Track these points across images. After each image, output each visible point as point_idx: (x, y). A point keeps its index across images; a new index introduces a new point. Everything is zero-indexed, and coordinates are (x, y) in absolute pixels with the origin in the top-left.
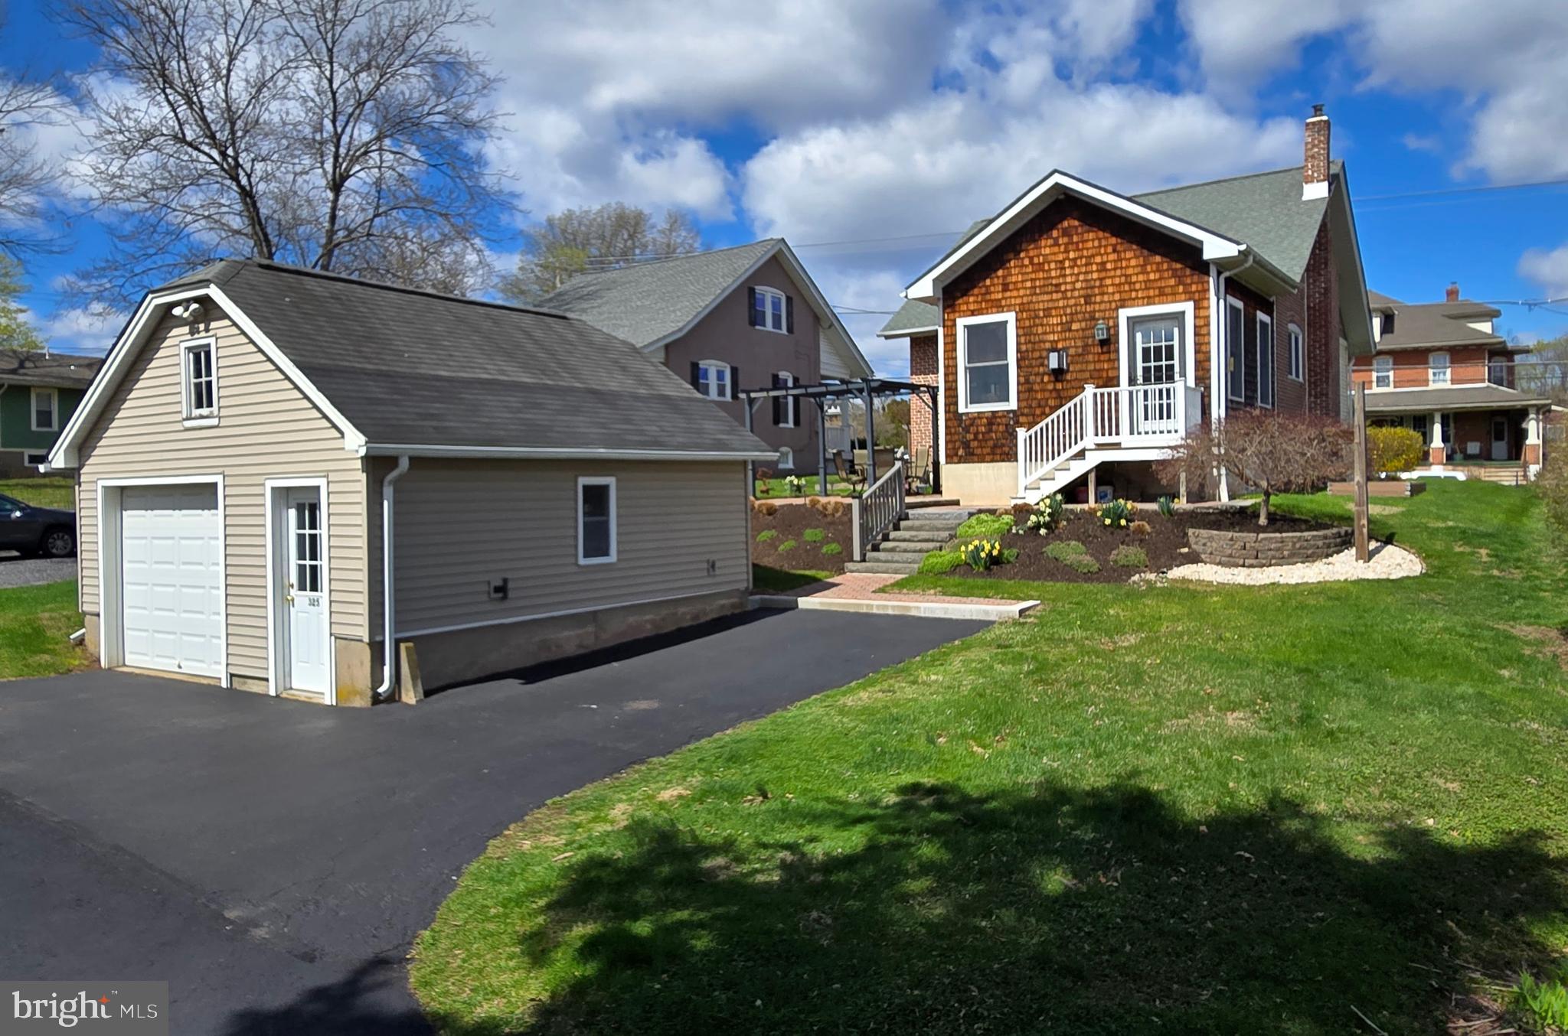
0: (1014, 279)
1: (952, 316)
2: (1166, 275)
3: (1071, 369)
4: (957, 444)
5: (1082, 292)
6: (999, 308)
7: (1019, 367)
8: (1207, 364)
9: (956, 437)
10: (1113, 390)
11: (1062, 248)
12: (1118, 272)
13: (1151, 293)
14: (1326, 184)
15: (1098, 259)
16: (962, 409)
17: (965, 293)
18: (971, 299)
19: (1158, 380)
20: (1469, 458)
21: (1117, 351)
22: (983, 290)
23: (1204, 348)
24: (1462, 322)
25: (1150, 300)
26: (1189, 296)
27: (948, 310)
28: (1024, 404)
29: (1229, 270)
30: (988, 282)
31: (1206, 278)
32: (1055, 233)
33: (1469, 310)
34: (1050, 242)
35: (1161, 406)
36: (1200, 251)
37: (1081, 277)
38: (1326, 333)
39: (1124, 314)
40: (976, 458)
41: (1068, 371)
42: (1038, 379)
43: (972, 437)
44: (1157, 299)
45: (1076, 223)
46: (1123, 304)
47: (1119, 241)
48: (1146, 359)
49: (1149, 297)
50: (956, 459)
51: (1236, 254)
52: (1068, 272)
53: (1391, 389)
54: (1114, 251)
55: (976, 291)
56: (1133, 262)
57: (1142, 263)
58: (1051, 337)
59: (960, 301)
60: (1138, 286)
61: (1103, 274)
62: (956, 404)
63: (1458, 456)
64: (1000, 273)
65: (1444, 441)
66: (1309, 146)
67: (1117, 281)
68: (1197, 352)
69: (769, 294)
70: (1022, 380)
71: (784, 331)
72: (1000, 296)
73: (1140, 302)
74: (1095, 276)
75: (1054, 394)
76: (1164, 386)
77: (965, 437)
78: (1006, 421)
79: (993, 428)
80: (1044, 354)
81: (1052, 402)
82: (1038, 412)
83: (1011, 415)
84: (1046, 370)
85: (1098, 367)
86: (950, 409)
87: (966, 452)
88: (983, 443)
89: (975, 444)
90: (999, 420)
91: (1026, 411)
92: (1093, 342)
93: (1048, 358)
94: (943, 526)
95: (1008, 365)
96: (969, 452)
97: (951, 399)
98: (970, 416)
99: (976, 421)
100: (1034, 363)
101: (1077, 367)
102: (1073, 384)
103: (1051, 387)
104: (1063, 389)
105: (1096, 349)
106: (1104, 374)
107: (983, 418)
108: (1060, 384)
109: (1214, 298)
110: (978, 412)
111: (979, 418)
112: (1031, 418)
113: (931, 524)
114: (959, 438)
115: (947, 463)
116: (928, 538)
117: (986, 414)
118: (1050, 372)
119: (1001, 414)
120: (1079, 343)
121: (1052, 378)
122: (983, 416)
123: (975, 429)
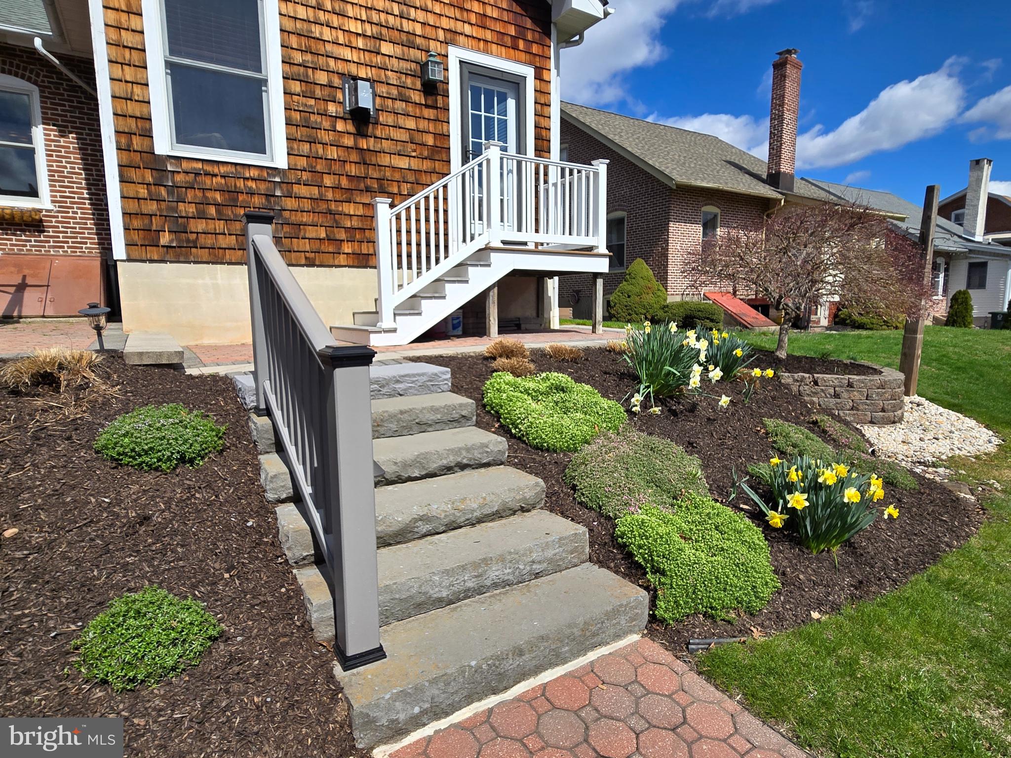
3: (381, 119)
4: (156, 222)
7: (288, 90)
9: (152, 207)
13: (488, 35)
16: (163, 150)
21: (446, 109)
25: (485, 46)
26: (530, 58)
31: (547, 39)
39: (455, 55)
40: (203, 253)
41: (377, 120)
42: (326, 124)
43: (191, 209)
44: (494, 47)
46: (453, 37)
48: (475, 132)
49: (486, 41)
50: (153, 253)
51: (602, 15)
58: (347, 54)
60: (473, 18)
62: (148, 134)
68: (537, 137)
70: (296, 116)
73: (475, 43)
75: (354, 157)
77: (176, 209)
78: (267, 189)
79: (241, 198)
80: (337, 81)
81: (353, 170)
82: (328, 181)
83: (277, 179)
84: (340, 110)
85: (421, 127)
86: (130, 144)
87: (179, 240)
88: (220, 226)
89: (200, 226)
90: (252, 184)
91: (305, 176)
92: (413, 83)
93: (342, 89)
94: (439, 416)
95: (265, 82)
96: (188, 241)
97: (132, 122)
98: (185, 165)
99: (199, 179)
100: (318, 92)
101: (390, 119)
102: (386, 144)
103: (349, 141)
104: (369, 150)
105: (417, 97)
106: (430, 140)
107: (216, 175)
108: (364, 141)
109: (553, 71)
110: (203, 161)
111: (207, 174)
112: (315, 191)
113: (402, 412)
114: (160, 210)
115: (129, 260)
116: (451, 458)
117: (223, 169)
118: (347, 116)
119: (254, 173)
120: (393, 78)
121: (351, 128)
122: (216, 171)
123: (199, 194)
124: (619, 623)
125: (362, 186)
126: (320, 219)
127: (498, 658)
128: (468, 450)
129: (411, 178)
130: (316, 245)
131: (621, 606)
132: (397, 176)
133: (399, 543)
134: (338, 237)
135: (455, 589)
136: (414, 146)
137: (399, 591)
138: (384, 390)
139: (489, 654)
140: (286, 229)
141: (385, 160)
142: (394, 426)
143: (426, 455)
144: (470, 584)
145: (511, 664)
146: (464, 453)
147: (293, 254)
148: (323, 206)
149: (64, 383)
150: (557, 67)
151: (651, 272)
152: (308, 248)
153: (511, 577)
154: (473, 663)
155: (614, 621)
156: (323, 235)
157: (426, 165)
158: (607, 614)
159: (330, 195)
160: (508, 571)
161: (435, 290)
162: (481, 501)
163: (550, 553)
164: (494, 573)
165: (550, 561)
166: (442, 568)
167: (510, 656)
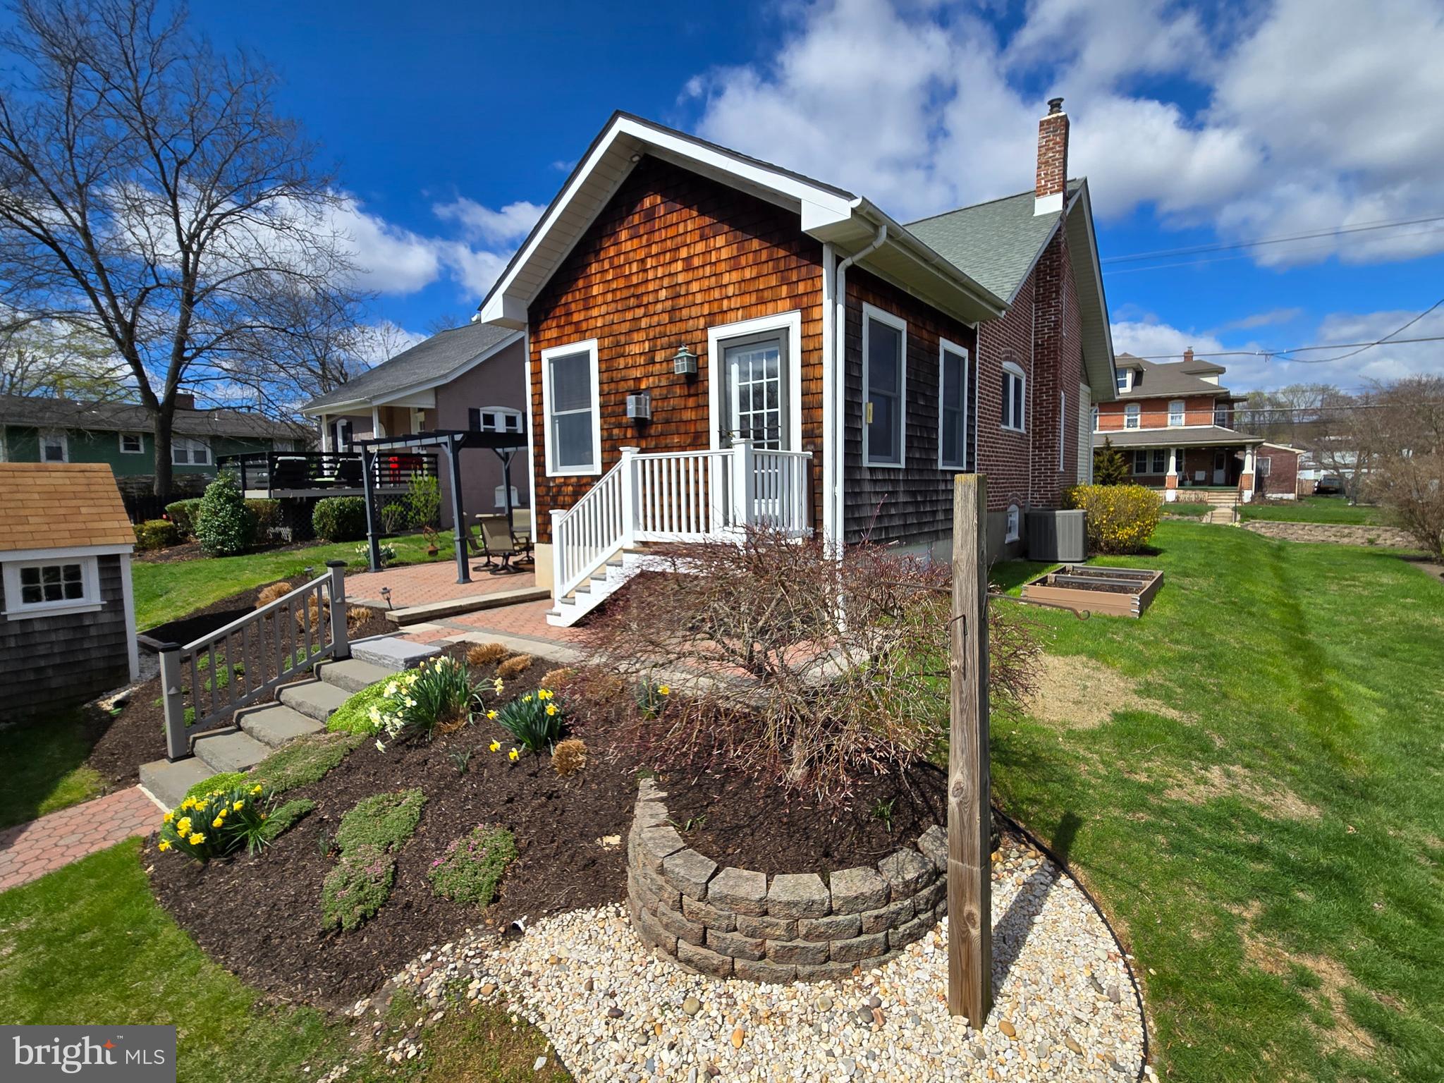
0: (595, 290)
1: (537, 347)
2: (765, 269)
3: (655, 419)
4: (546, 519)
5: (666, 305)
6: (582, 334)
7: (602, 416)
8: (818, 412)
9: (545, 509)
10: (700, 453)
11: (644, 240)
12: (708, 270)
13: (747, 300)
14: (1059, 197)
15: (684, 253)
16: (549, 473)
17: (548, 315)
18: (553, 323)
19: (759, 437)
20: (1196, 484)
21: (707, 392)
22: (565, 309)
23: (814, 386)
24: (1196, 377)
25: (746, 312)
26: (795, 302)
27: (534, 338)
29: (852, 254)
30: (570, 297)
31: (818, 269)
32: (635, 219)
33: (1202, 368)
34: (630, 232)
36: (797, 219)
37: (666, 282)
38: (1055, 375)
39: (715, 334)
41: (652, 423)
42: (622, 434)
44: (755, 309)
45: (659, 199)
46: (714, 319)
47: (710, 220)
48: (744, 405)
49: (745, 307)
50: (545, 538)
51: (848, 215)
52: (650, 275)
53: (1138, 429)
54: (703, 237)
55: (558, 310)
56: (724, 254)
57: (735, 254)
58: (633, 373)
59: (544, 326)
60: (730, 291)
61: (690, 275)
62: (544, 465)
63: (1188, 482)
64: (581, 283)
65: (1177, 470)
66: (1043, 150)
67: (706, 283)
68: (804, 394)
70: (605, 434)
72: (581, 316)
73: (734, 315)
74: (681, 278)
84: (629, 420)
85: (685, 417)
86: (539, 472)
95: (590, 413)
97: (540, 459)
98: (557, 481)
99: (563, 489)
101: (661, 418)
104: (647, 448)
105: (682, 390)
106: (692, 428)
107: (569, 486)
108: (644, 442)
109: (826, 303)
110: (564, 477)
111: (566, 485)
117: (572, 481)
119: (585, 480)
120: (663, 380)
121: (635, 433)
123: (562, 499)
136: (679, 437)
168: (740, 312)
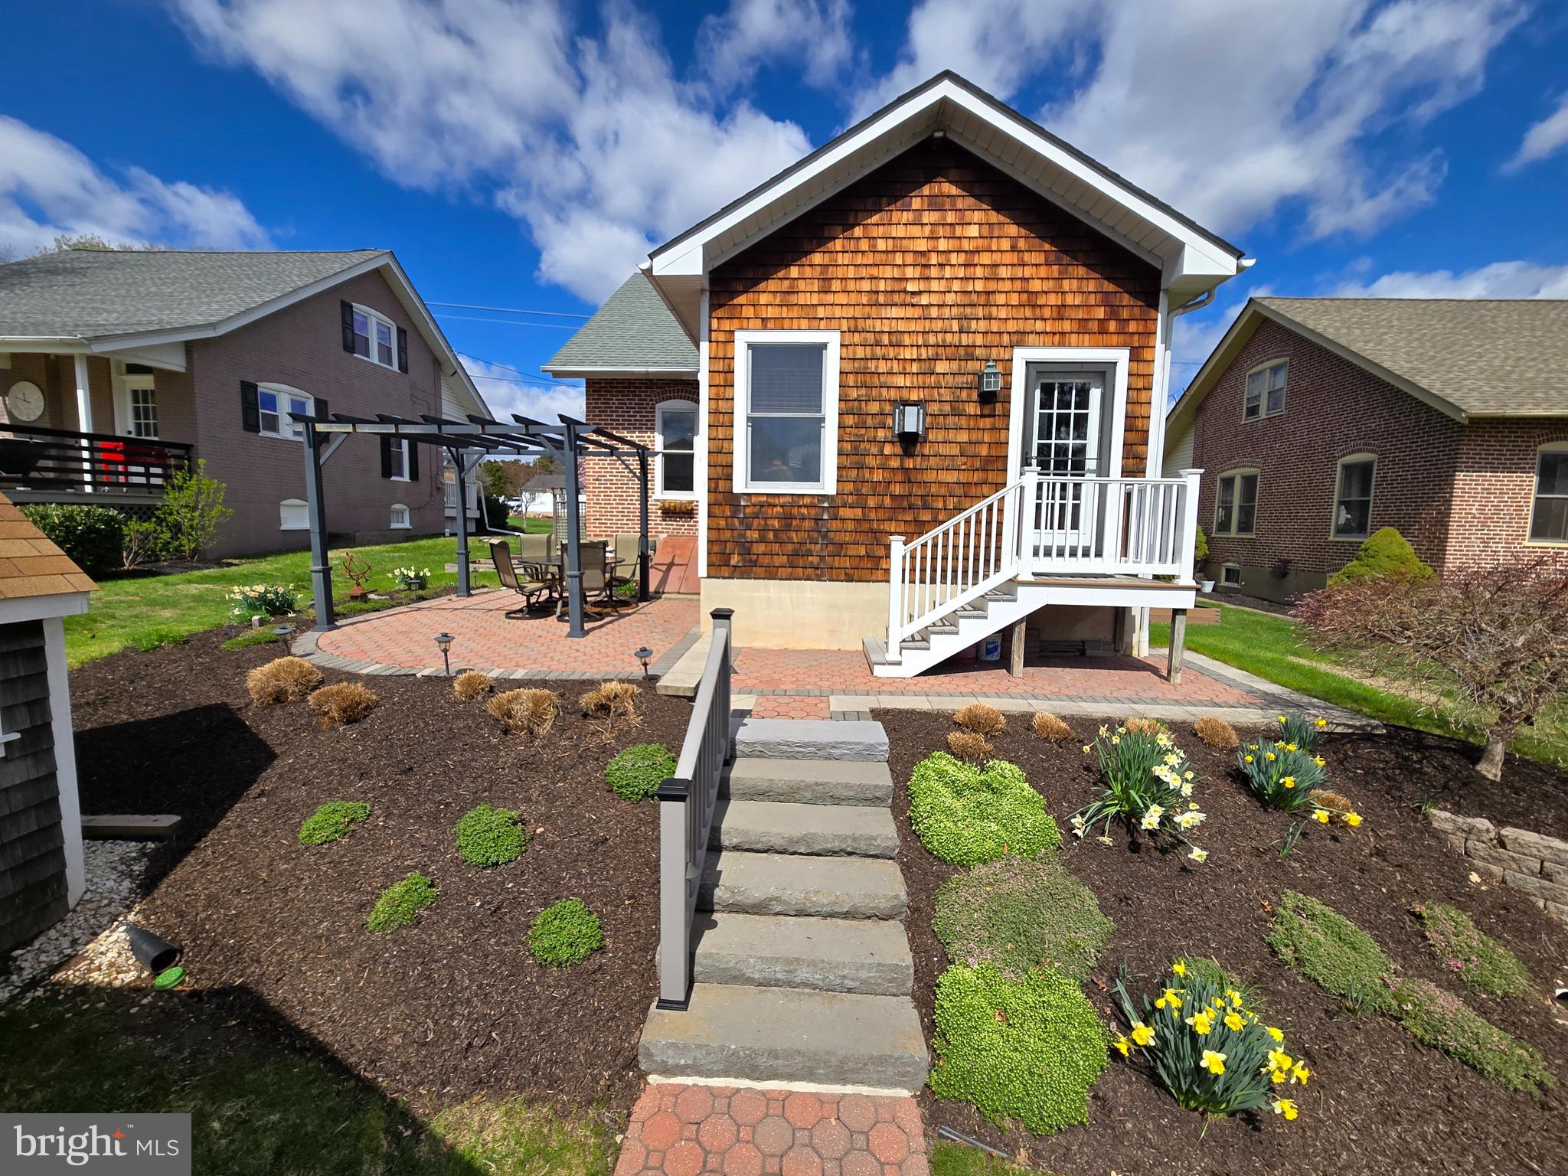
0: (840, 272)
1: (726, 325)
2: (1092, 299)
3: (930, 437)
4: (729, 547)
5: (954, 310)
6: (814, 322)
7: (842, 425)
8: (1140, 448)
9: (728, 534)
11: (927, 230)
12: (1017, 285)
13: (1067, 326)
15: (986, 259)
16: (739, 487)
17: (750, 284)
18: (763, 299)
19: (1061, 466)
21: (1006, 415)
22: (786, 285)
23: (1139, 423)
25: (1061, 339)
26: (1124, 338)
27: (720, 313)
28: (849, 487)
29: (1179, 306)
30: (794, 272)
31: (1153, 311)
32: (916, 203)
34: (906, 217)
35: (1062, 507)
37: (956, 286)
39: (1021, 356)
40: (761, 571)
41: (925, 439)
42: (874, 450)
43: (756, 535)
44: (1074, 337)
45: (954, 190)
46: (1020, 339)
47: (1023, 232)
48: (1045, 432)
49: (1063, 334)
50: (725, 571)
51: (1233, 272)
52: (934, 272)
54: (1014, 249)
55: (772, 285)
56: (1042, 272)
57: (1056, 274)
58: (900, 381)
59: (742, 299)
60: (1047, 312)
61: (992, 286)
62: (729, 478)
64: (817, 258)
67: (1014, 299)
68: (1128, 429)
69: (374, 321)
70: (848, 446)
71: (395, 367)
72: (815, 299)
73: (1049, 338)
74: (979, 286)
75: (899, 477)
76: (1071, 480)
77: (744, 536)
78: (817, 514)
79: (794, 523)
80: (888, 408)
81: (897, 489)
82: (872, 502)
83: (826, 505)
84: (889, 434)
85: (974, 439)
86: (717, 487)
87: (744, 560)
88: (776, 547)
89: (761, 548)
90: (804, 511)
91: (851, 499)
92: (969, 396)
93: (893, 415)
94: (852, 794)
95: (823, 420)
96: (750, 561)
97: (719, 469)
98: (754, 500)
99: (763, 510)
100: (869, 421)
101: (940, 436)
102: (933, 462)
103: (895, 463)
104: (915, 469)
105: (972, 409)
106: (984, 451)
107: (776, 506)
108: (911, 461)
109: (1160, 347)
110: (767, 495)
111: (770, 505)
112: (859, 512)
113: (817, 784)
114: (732, 537)
115: (709, 577)
116: (837, 844)
117: (782, 500)
118: (895, 439)
119: (807, 501)
120: (946, 395)
121: (898, 450)
122: (777, 502)
123: (762, 522)
124: (885, 1072)
125: (905, 504)
126: (862, 538)
127: (754, 1051)
128: (855, 839)
129: (959, 491)
130: (856, 562)
131: (891, 1057)
132: (943, 491)
133: (756, 913)
134: (877, 554)
135: (766, 975)
136: (964, 459)
137: (720, 961)
138: (820, 753)
139: (748, 1045)
140: (831, 548)
141: (931, 476)
142: (809, 795)
143: (814, 836)
144: (779, 976)
145: (763, 1061)
146: (849, 842)
147: (834, 571)
148: (865, 526)
149: (613, 710)
150: (1166, 340)
151: (1409, 549)
152: (848, 565)
153: (820, 983)
154: (733, 1047)
155: (880, 1069)
156: (863, 553)
157: (976, 477)
158: (871, 1058)
159: (873, 515)
160: (818, 976)
161: (978, 608)
162: (833, 898)
163: (864, 974)
164: (803, 974)
165: (864, 982)
166: (759, 954)
167: (766, 1054)
168: (1057, 337)
